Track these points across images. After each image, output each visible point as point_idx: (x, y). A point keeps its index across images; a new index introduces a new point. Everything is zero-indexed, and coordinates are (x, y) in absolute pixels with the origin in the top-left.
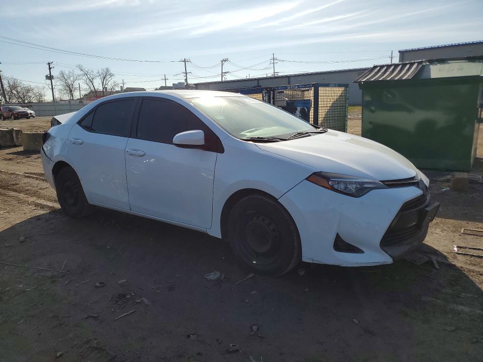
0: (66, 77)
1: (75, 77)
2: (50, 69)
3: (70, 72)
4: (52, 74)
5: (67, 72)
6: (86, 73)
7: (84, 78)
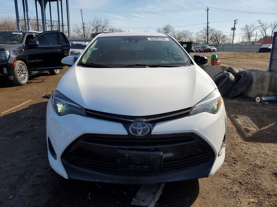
0: (248, 28)
1: (254, 28)
2: (235, 24)
3: (251, 25)
4: (235, 27)
5: (250, 25)
6: (263, 25)
7: (261, 28)
